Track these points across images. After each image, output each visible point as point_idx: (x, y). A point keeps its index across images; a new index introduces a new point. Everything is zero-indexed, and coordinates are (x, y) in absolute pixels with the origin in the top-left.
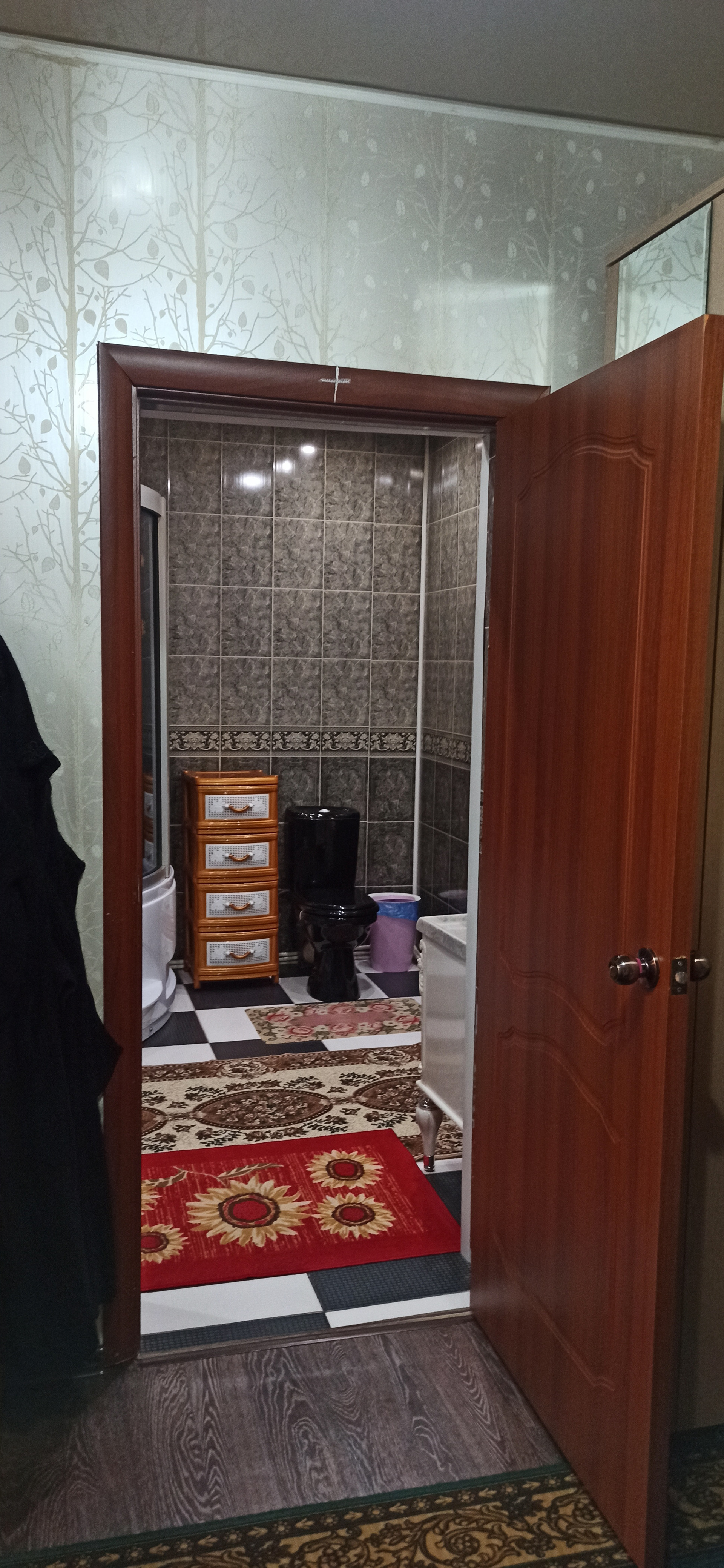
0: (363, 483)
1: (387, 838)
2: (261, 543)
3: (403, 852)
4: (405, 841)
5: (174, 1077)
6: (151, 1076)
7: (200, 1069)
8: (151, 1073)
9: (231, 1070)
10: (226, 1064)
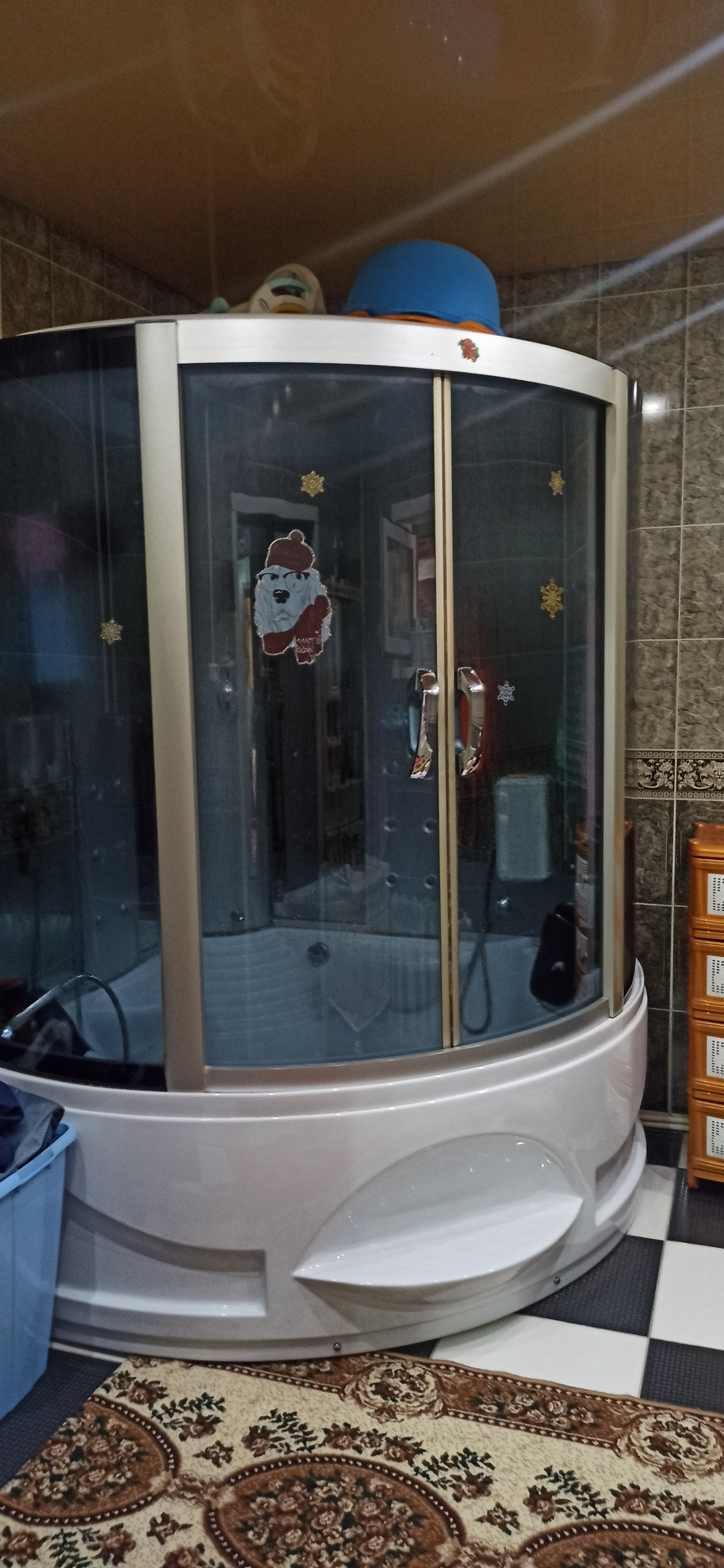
5: (537, 1425)
6: (501, 1406)
7: (596, 1413)
8: (505, 1398)
9: (650, 1438)
10: (650, 1414)
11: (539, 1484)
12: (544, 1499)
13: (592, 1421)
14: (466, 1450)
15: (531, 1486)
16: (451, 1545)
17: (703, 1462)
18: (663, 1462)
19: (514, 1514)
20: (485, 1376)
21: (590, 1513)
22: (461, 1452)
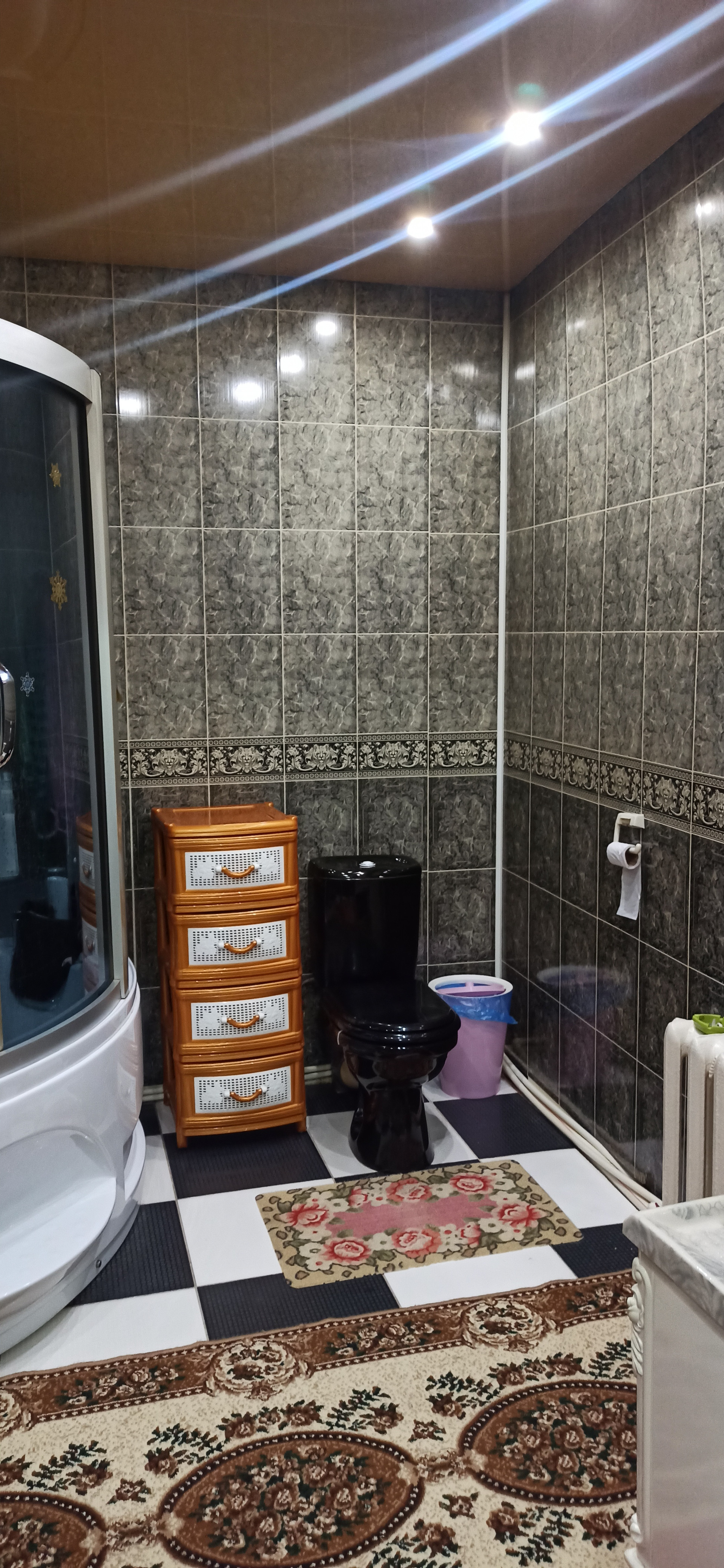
0: (412, 367)
1: (457, 894)
2: (261, 462)
3: (481, 913)
4: (483, 897)
5: (130, 1397)
6: (88, 1395)
7: (178, 1368)
8: (90, 1386)
9: (231, 1370)
10: (224, 1351)
11: (153, 1447)
12: (164, 1459)
13: (177, 1375)
14: (72, 1446)
15: (146, 1453)
16: (93, 1536)
17: (282, 1372)
18: (251, 1386)
19: (141, 1483)
20: (62, 1373)
21: (208, 1453)
22: (67, 1449)
